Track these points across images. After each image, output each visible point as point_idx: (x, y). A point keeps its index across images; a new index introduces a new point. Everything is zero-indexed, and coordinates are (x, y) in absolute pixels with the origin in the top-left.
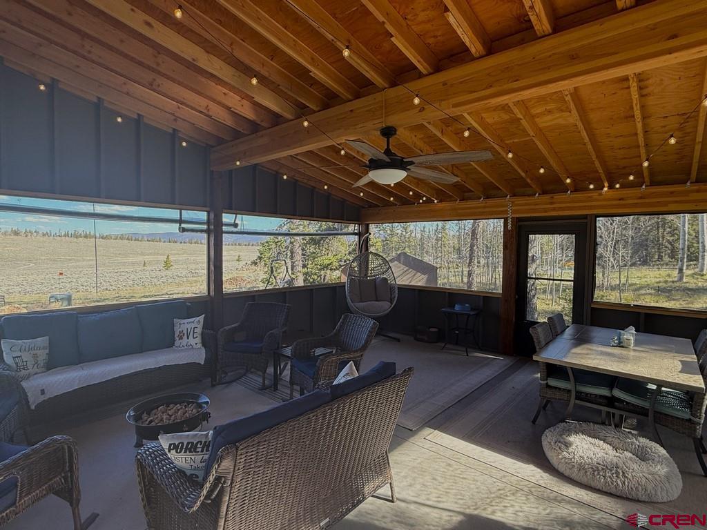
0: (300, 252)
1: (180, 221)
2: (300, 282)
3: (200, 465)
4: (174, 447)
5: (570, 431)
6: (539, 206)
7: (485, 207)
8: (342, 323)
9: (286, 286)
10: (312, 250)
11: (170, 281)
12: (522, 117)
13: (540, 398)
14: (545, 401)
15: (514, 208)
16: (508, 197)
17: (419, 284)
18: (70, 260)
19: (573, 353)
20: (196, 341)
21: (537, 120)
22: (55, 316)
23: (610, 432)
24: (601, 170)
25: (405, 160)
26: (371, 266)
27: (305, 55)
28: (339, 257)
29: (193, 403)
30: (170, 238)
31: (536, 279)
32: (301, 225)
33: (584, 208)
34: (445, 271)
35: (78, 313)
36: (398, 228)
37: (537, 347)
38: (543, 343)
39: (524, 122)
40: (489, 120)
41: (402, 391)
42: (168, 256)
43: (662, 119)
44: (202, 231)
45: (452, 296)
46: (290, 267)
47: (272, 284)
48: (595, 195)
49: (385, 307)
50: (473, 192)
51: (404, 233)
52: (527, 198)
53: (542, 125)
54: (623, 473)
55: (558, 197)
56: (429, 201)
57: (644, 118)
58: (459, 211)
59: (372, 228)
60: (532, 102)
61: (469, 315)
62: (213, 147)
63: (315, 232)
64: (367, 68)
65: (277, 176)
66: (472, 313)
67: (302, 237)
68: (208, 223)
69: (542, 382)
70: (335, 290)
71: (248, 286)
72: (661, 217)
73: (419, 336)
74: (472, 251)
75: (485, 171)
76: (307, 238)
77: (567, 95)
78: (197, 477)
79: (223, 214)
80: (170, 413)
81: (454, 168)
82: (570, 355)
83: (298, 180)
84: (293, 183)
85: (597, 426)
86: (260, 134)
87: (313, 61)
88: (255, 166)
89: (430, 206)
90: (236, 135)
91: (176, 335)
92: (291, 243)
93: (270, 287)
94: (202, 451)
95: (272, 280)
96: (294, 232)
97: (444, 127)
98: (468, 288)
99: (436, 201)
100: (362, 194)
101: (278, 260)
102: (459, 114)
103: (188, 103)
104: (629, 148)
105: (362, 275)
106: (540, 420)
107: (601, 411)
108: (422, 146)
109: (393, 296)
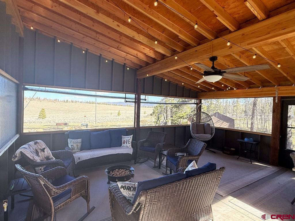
0: (170, 111)
1: (125, 98)
2: (169, 124)
3: (132, 196)
4: (122, 187)
6: (293, 91)
7: (262, 92)
8: (189, 143)
9: (164, 125)
10: (175, 110)
11: (120, 120)
12: (286, 47)
15: (279, 92)
16: (276, 86)
17: (225, 127)
18: (88, 111)
20: (130, 145)
22: (84, 132)
25: (221, 71)
26: (202, 118)
27: (177, 29)
28: (187, 113)
29: (128, 169)
30: (120, 104)
31: (292, 128)
32: (170, 99)
34: (238, 122)
35: (91, 131)
36: (214, 101)
39: (287, 49)
40: (266, 50)
41: (220, 177)
42: (119, 111)
44: (133, 102)
45: (243, 134)
46: (165, 117)
47: (158, 123)
49: (208, 137)
50: (256, 84)
51: (217, 103)
52: (287, 87)
56: (232, 89)
58: (247, 94)
59: (203, 101)
60: (292, 39)
61: (252, 144)
62: (138, 69)
63: (177, 103)
64: (204, 32)
65: (162, 80)
66: (254, 143)
67: (171, 105)
68: (135, 99)
70: (185, 128)
71: (148, 124)
73: (225, 152)
74: (253, 112)
76: (173, 105)
78: (131, 201)
79: (141, 95)
80: (120, 172)
81: (246, 73)
83: (171, 81)
84: (169, 82)
86: (156, 63)
87: (180, 32)
88: (153, 76)
89: (232, 91)
90: (147, 64)
91: (122, 142)
92: (166, 107)
93: (157, 125)
94: (133, 191)
95: (158, 122)
96: (167, 102)
97: (241, 55)
98: (251, 130)
99: (235, 89)
100: (199, 86)
101: (161, 114)
102: (251, 48)
103: (130, 53)
105: (198, 122)
108: (229, 64)
109: (212, 132)
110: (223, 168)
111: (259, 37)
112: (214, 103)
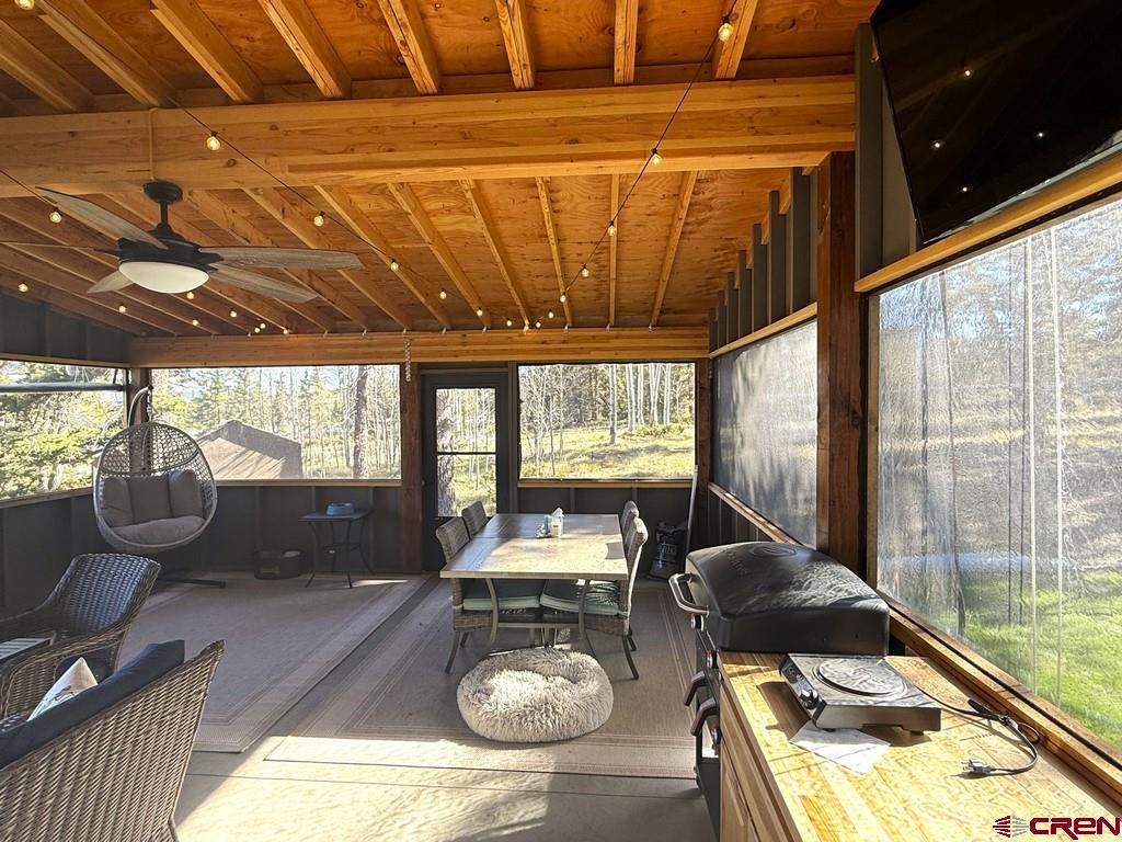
5: (491, 672)
6: (445, 347)
7: (369, 345)
8: (72, 577)
12: (410, 211)
13: (453, 632)
14: (462, 634)
15: (412, 348)
16: (404, 331)
17: (269, 476)
19: (495, 556)
21: (433, 219)
23: (538, 656)
24: (518, 303)
25: (202, 251)
26: (157, 451)
28: (83, 435)
31: (452, 454)
33: (504, 352)
36: (229, 376)
37: (448, 557)
38: (456, 549)
39: (413, 218)
40: (364, 208)
41: (200, 691)
43: (576, 245)
45: (324, 492)
48: (514, 334)
50: (349, 319)
51: (243, 386)
52: (430, 334)
53: (441, 229)
54: (553, 708)
55: (471, 335)
56: (273, 330)
57: (559, 241)
58: (329, 350)
59: (160, 376)
60: (424, 192)
61: (350, 521)
66: (355, 517)
69: (456, 608)
70: (70, 505)
72: (593, 366)
73: (263, 571)
74: (358, 415)
75: (364, 287)
77: (467, 191)
81: (314, 277)
82: (489, 560)
85: (525, 652)
89: (275, 340)
97: (287, 205)
98: (355, 476)
99: (286, 332)
100: (123, 308)
102: (309, 185)
104: (547, 277)
106: (457, 664)
107: (528, 629)
108: (249, 234)
109: (208, 504)
110: (216, 646)
111: (326, 153)
112: (227, 384)
